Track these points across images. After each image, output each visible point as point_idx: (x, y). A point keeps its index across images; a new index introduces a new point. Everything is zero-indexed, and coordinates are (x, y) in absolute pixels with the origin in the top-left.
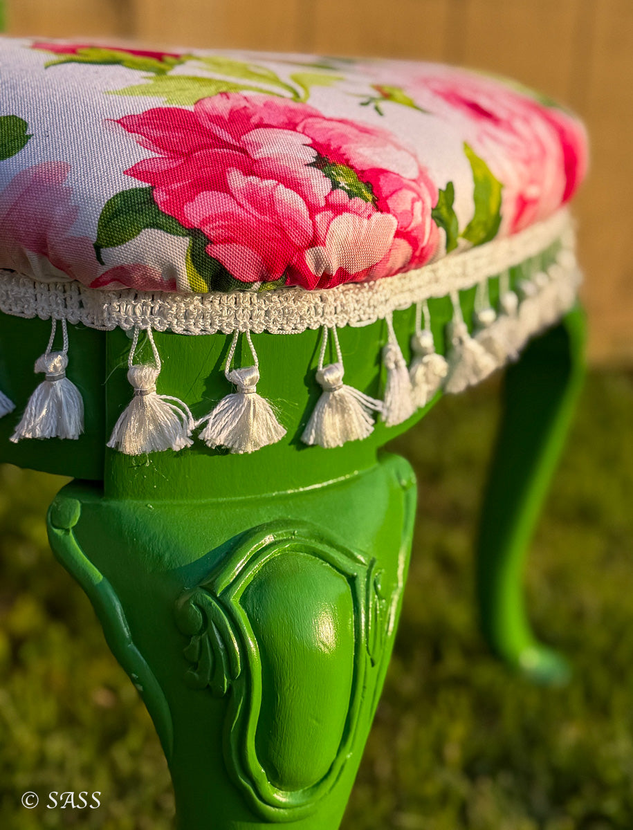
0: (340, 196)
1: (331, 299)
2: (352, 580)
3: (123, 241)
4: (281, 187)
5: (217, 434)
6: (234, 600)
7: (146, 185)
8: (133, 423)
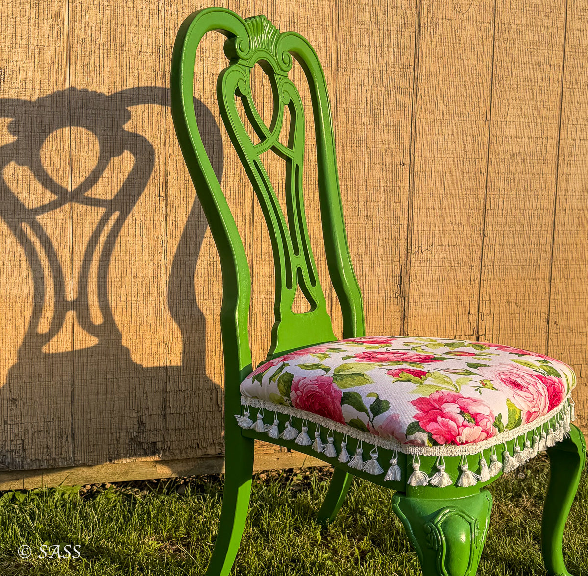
0: (466, 422)
1: (464, 448)
2: (470, 524)
3: (412, 434)
4: (450, 421)
5: (434, 482)
6: (439, 525)
7: (418, 421)
8: (414, 478)
